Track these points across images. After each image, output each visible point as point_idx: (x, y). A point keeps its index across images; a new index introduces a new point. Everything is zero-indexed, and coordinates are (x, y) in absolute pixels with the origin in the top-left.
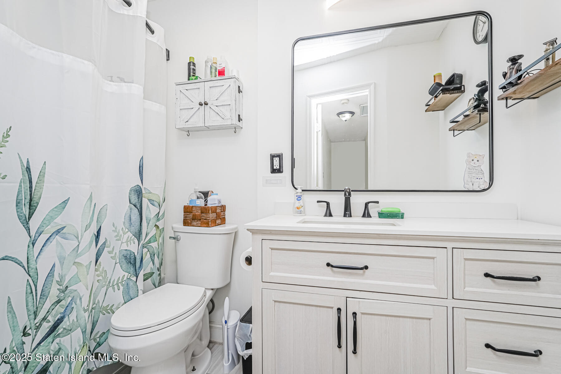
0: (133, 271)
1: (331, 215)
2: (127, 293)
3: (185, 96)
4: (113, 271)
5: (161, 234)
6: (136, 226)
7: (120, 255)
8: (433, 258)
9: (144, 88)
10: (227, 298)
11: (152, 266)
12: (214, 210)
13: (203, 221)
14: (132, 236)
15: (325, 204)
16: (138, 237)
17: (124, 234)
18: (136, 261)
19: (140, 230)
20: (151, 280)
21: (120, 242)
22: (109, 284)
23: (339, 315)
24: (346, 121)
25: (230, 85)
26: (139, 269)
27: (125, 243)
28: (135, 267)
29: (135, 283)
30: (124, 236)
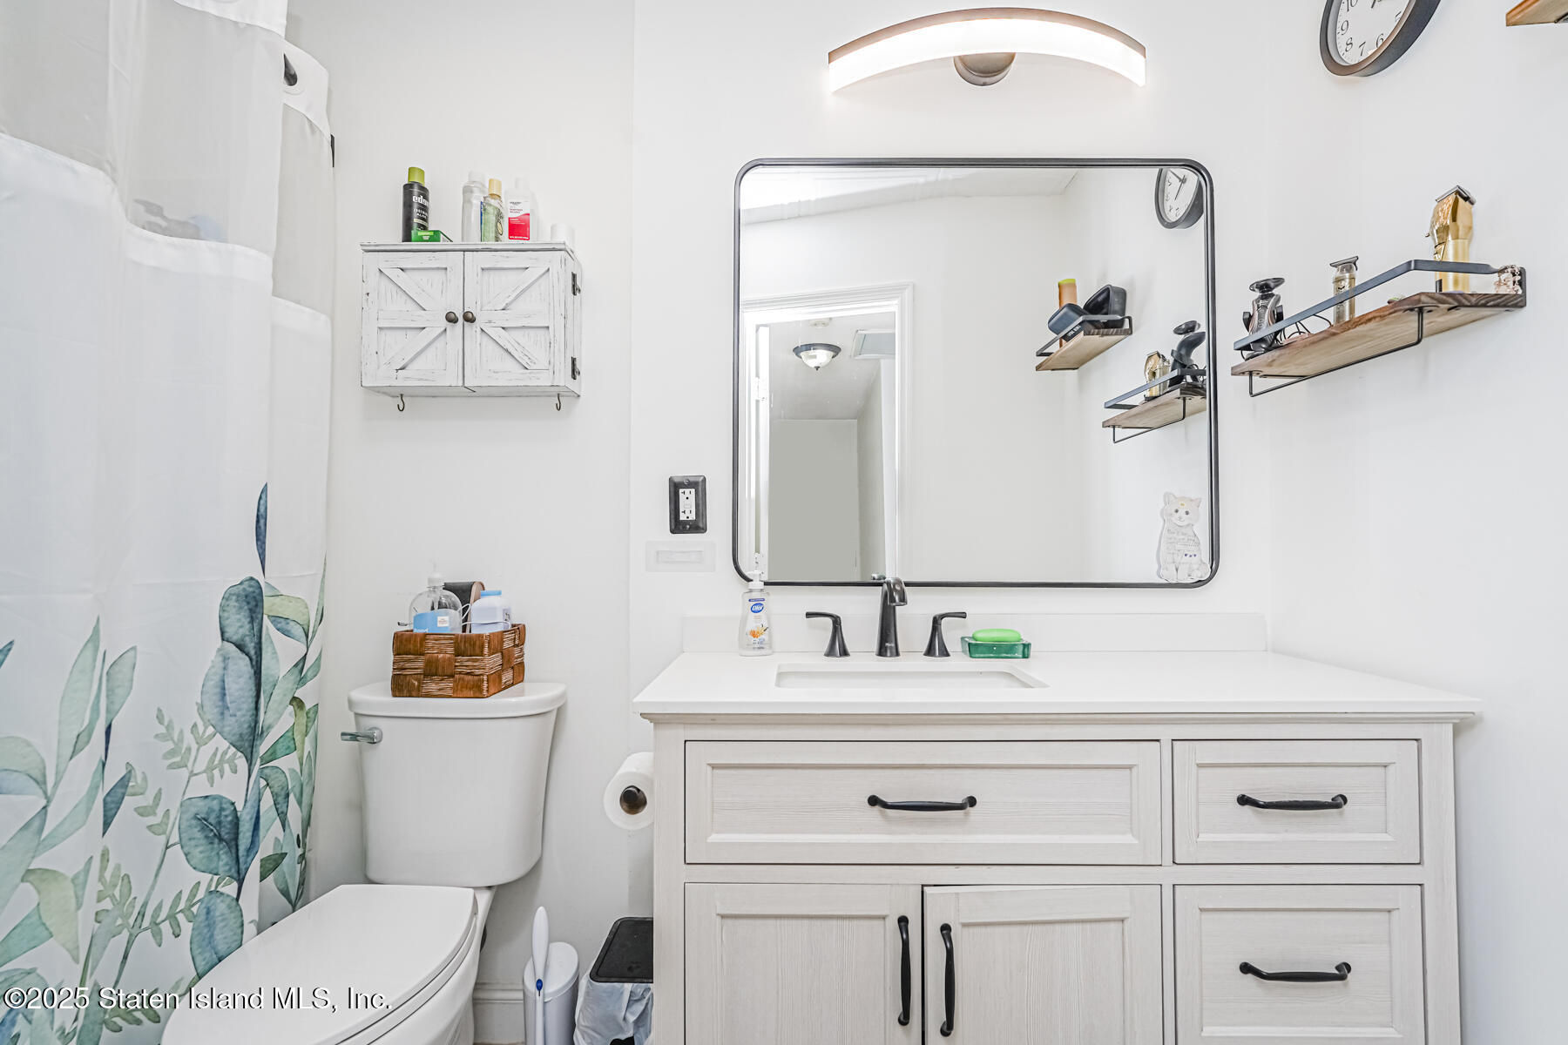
0: (227, 864)
1: (844, 653)
2: (207, 941)
3: (395, 289)
4: (156, 875)
5: (310, 724)
6: (244, 712)
7: (185, 817)
8: (1130, 767)
9: (275, 262)
10: (541, 909)
11: (281, 835)
12: (496, 643)
13: (463, 679)
14: (229, 748)
15: (829, 621)
16: (249, 750)
17: (201, 742)
18: (238, 828)
19: (255, 726)
20: (276, 881)
21: (185, 773)
22: (144, 922)
23: (905, 936)
24: (817, 368)
25: (549, 270)
26: (248, 856)
27: (204, 775)
28: (234, 851)
29: (234, 903)
30: (198, 750)
